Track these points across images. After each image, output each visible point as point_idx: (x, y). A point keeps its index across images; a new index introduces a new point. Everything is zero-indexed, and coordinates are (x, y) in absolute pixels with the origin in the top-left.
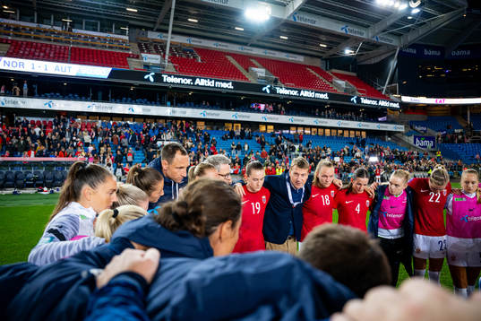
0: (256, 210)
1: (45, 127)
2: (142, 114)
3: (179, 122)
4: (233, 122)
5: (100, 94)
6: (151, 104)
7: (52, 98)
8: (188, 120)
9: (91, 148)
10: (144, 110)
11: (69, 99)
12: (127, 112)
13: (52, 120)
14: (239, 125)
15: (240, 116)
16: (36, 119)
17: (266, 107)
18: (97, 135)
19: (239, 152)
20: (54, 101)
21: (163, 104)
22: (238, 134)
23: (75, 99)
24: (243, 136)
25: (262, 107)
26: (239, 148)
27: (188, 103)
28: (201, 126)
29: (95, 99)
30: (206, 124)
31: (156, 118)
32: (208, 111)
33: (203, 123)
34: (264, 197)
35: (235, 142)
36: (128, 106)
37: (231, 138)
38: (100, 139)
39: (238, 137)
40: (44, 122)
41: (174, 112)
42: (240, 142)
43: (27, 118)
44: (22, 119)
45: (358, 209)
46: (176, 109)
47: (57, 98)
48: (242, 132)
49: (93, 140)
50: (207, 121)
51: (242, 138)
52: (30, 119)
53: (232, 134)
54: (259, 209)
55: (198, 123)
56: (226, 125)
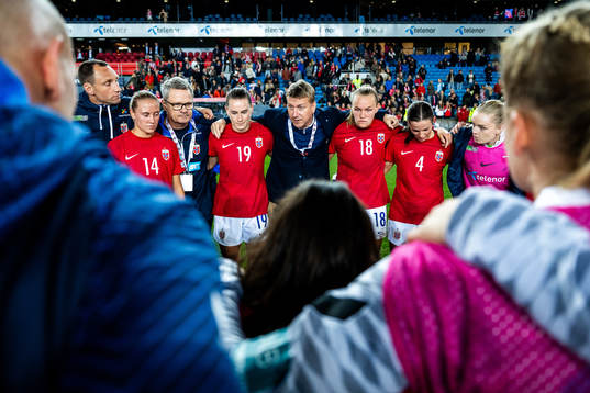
1: (202, 60)
2: (324, 36)
4: (457, 40)
5: (270, 12)
6: (336, 22)
7: (210, 21)
8: (389, 41)
9: (253, 85)
11: (231, 21)
13: (211, 50)
14: (468, 44)
15: (467, 31)
16: (194, 51)
17: (513, 13)
18: (264, 69)
19: (460, 86)
20: (213, 26)
21: (353, 19)
22: (465, 58)
23: (237, 21)
24: (471, 61)
25: (509, 13)
28: (408, 50)
29: (263, 19)
30: (415, 46)
31: (344, 41)
32: (418, 26)
33: (411, 45)
34: (259, 139)
37: (453, 65)
38: (268, 73)
39: (463, 64)
40: (204, 54)
41: (367, 30)
42: (463, 71)
43: (185, 50)
44: (178, 50)
46: (370, 26)
47: (217, 21)
48: (471, 55)
49: (258, 74)
50: (419, 43)
51: (470, 65)
52: (187, 51)
53: (454, 59)
54: (249, 155)
55: (404, 45)
56: (447, 45)
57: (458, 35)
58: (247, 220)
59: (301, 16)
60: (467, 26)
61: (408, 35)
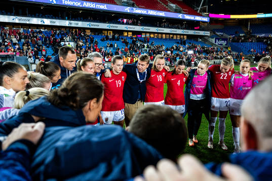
0: (119, 85)
2: (50, 24)
3: (74, 30)
4: (107, 30)
5: (20, 11)
8: (80, 29)
9: (17, 46)
10: (51, 22)
12: (40, 23)
14: (112, 32)
17: (127, 21)
19: (112, 48)
21: (63, 18)
22: (111, 37)
23: (3, 14)
24: (113, 39)
26: (111, 46)
27: (79, 18)
28: (88, 33)
30: (91, 32)
31: (59, 27)
32: (92, 23)
33: (89, 31)
34: (123, 77)
35: (109, 42)
36: (40, 19)
37: (107, 40)
39: (111, 40)
41: (70, 23)
42: (112, 42)
45: (179, 83)
46: (72, 22)
48: (113, 36)
49: (18, 41)
50: (92, 30)
51: (113, 40)
53: (107, 38)
54: (120, 84)
55: (86, 30)
56: (103, 32)
57: (108, 28)
58: (117, 112)
59: (37, 14)
60: (112, 25)
61: (88, 27)
